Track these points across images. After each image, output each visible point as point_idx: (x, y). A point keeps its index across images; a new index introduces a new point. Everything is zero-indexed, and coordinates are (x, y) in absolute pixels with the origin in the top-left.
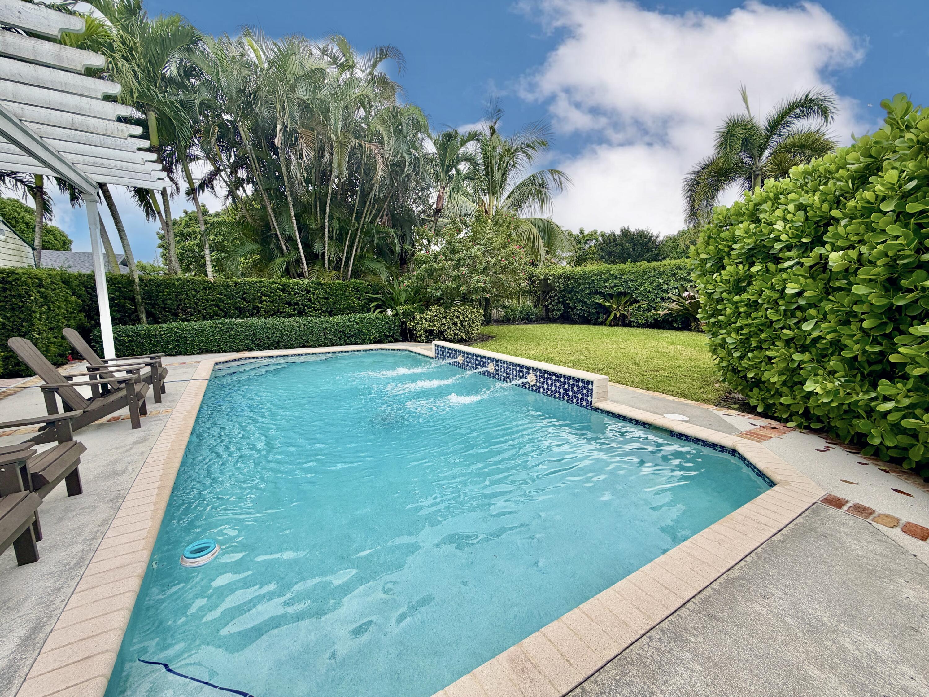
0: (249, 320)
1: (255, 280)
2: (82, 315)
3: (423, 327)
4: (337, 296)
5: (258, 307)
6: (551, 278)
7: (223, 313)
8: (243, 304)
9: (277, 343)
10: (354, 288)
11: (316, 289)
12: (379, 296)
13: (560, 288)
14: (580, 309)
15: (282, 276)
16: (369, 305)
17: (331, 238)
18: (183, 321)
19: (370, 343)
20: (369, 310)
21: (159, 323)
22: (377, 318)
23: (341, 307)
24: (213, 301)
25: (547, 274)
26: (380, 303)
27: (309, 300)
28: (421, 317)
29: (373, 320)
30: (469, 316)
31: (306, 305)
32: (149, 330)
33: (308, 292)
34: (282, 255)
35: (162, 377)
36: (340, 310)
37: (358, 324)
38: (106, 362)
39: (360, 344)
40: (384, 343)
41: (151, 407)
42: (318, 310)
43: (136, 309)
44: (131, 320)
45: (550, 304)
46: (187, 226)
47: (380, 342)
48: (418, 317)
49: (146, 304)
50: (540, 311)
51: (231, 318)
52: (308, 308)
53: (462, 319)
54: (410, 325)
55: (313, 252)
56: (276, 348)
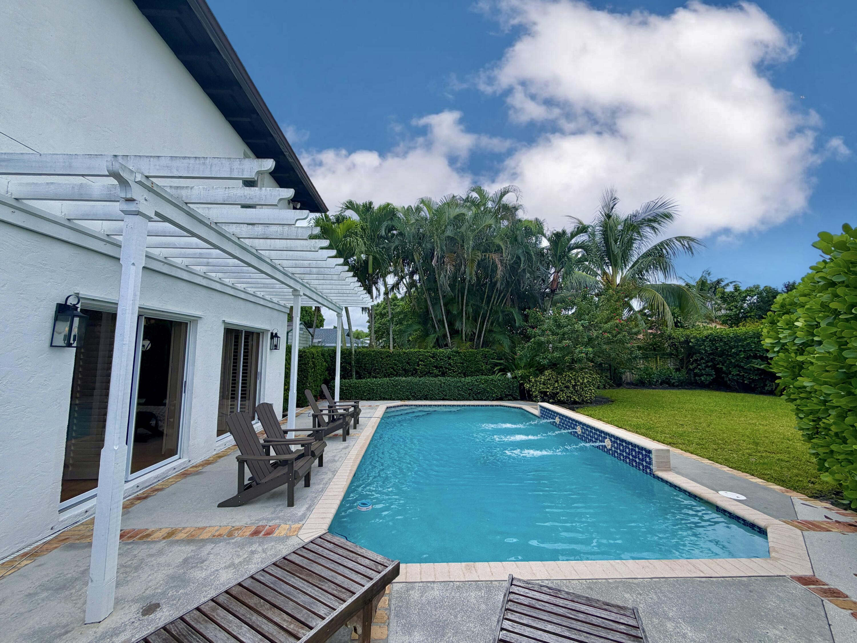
0: (409, 379)
1: (416, 350)
2: (327, 373)
3: (538, 389)
4: (470, 361)
5: (416, 369)
6: (692, 340)
7: (396, 373)
8: (408, 367)
9: (426, 395)
10: (482, 355)
11: (455, 356)
12: (502, 361)
13: (705, 350)
14: (738, 375)
15: (434, 347)
16: (494, 368)
17: (468, 318)
18: (373, 378)
19: (493, 400)
20: (494, 373)
21: (361, 378)
22: (499, 380)
23: (473, 370)
24: (391, 364)
25: (689, 336)
26: (502, 367)
27: (450, 364)
28: (535, 381)
29: (495, 382)
30: (581, 381)
31: (448, 368)
32: (356, 383)
33: (450, 358)
34: (435, 332)
35: (358, 414)
36: (472, 372)
37: (483, 384)
38: (335, 403)
39: (485, 400)
40: (505, 400)
41: (351, 431)
42: (456, 372)
43: (351, 369)
44: (348, 376)
45: (696, 368)
46: (384, 308)
47: (501, 399)
48: (533, 380)
49: (356, 366)
50: (682, 375)
51: (400, 376)
52: (449, 370)
53: (574, 384)
54: (527, 386)
55: (454, 329)
56: (425, 399)
